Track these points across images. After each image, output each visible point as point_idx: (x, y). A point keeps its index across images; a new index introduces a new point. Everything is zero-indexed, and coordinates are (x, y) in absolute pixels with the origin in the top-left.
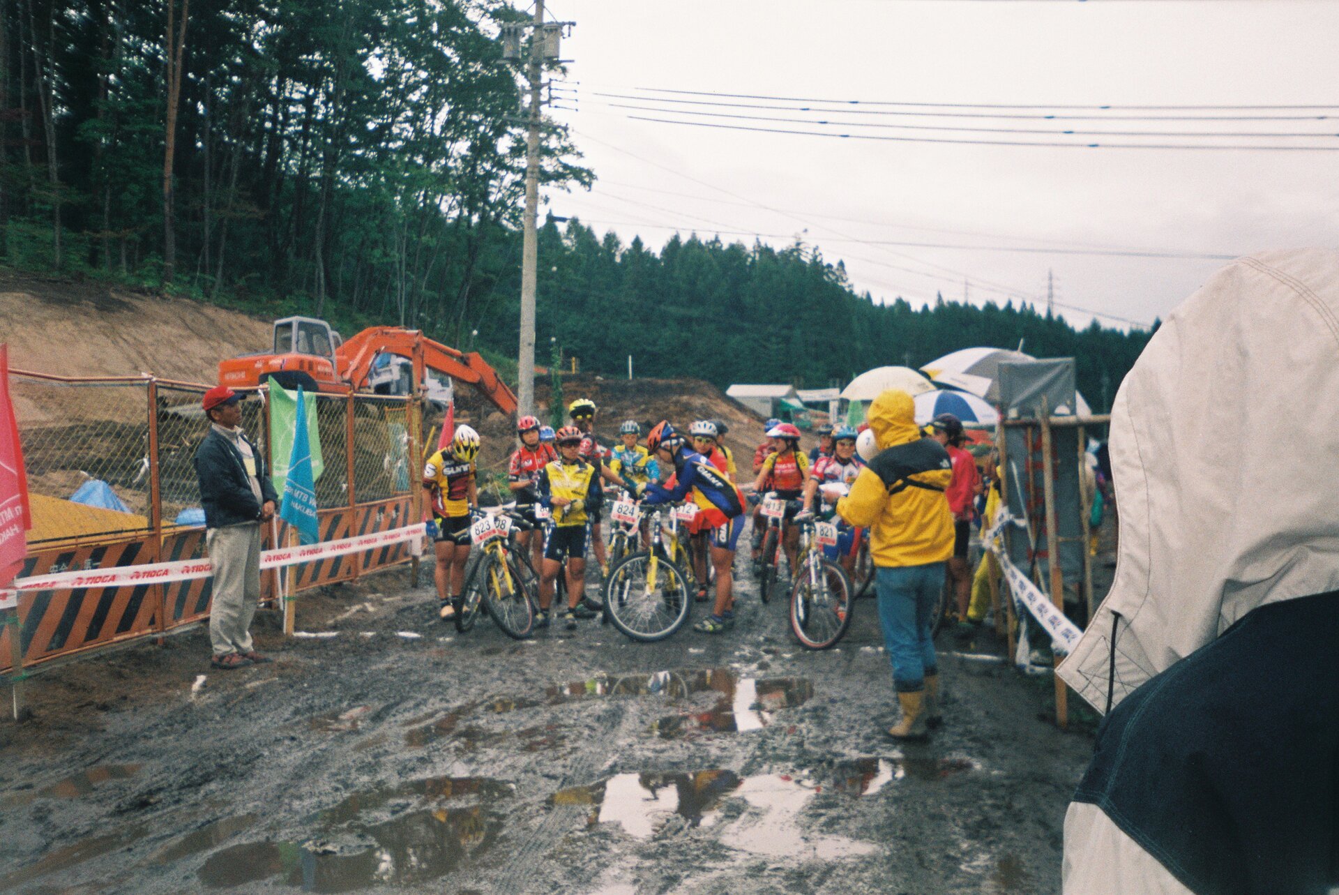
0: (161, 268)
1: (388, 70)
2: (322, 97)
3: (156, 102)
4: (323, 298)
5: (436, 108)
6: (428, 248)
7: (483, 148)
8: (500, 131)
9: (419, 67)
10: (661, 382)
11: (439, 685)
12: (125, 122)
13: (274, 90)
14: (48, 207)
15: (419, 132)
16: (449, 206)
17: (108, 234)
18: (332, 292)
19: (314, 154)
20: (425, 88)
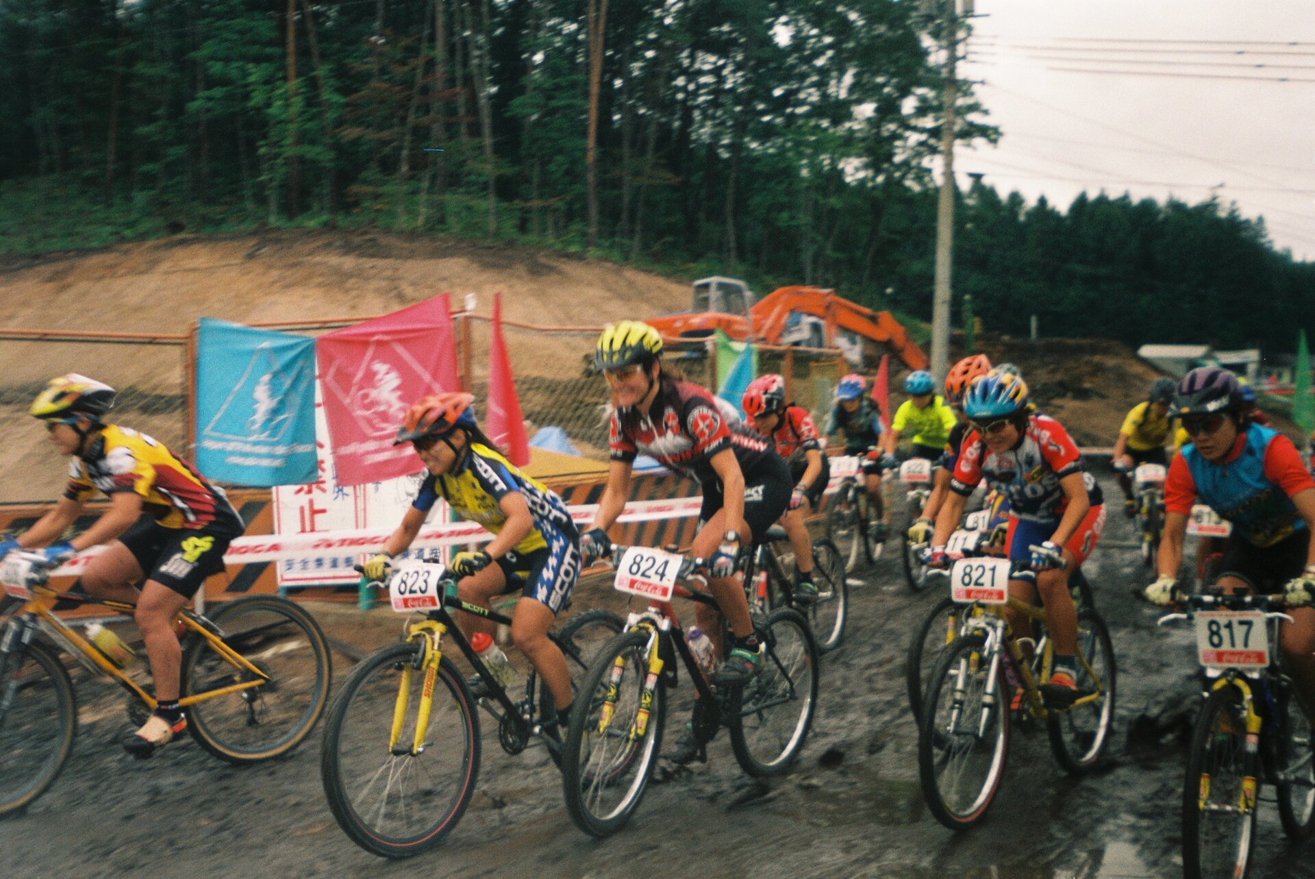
0: (584, 234)
1: (794, 37)
2: (730, 68)
3: (579, 77)
4: (733, 261)
5: (842, 72)
6: (833, 210)
7: (888, 109)
8: (905, 92)
9: (824, 33)
10: (1070, 341)
11: (892, 632)
12: (550, 98)
13: (686, 62)
14: (482, 179)
15: (825, 96)
16: (853, 169)
17: (536, 203)
18: (741, 256)
19: (723, 123)
20: (830, 53)
